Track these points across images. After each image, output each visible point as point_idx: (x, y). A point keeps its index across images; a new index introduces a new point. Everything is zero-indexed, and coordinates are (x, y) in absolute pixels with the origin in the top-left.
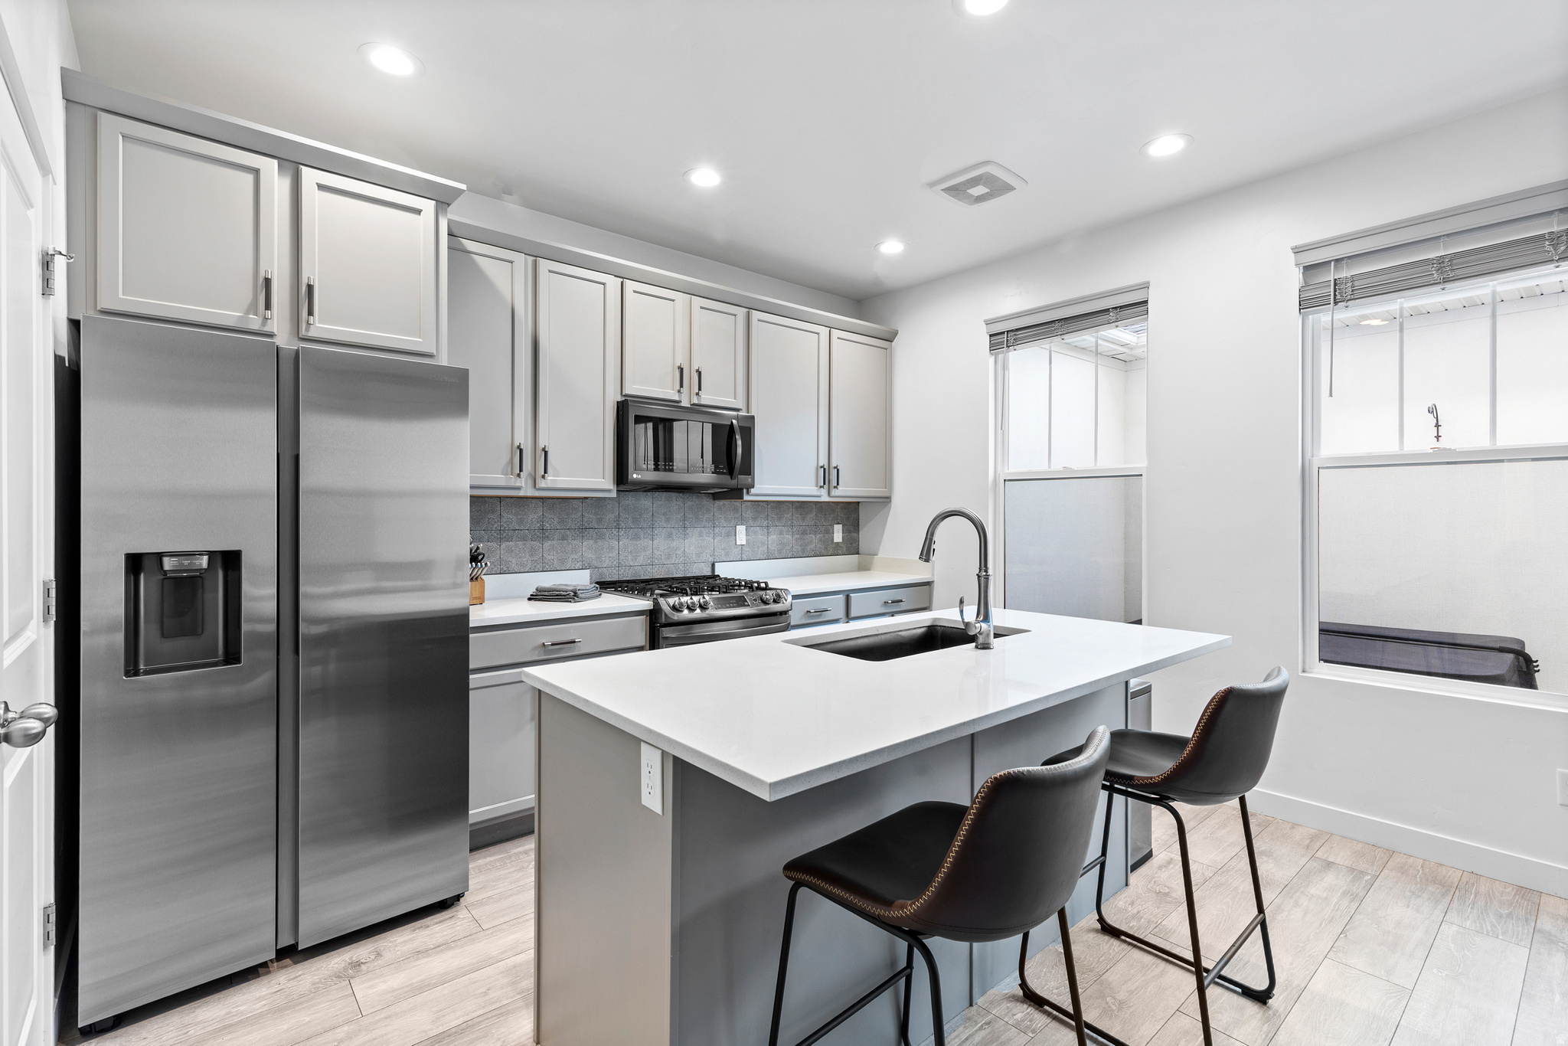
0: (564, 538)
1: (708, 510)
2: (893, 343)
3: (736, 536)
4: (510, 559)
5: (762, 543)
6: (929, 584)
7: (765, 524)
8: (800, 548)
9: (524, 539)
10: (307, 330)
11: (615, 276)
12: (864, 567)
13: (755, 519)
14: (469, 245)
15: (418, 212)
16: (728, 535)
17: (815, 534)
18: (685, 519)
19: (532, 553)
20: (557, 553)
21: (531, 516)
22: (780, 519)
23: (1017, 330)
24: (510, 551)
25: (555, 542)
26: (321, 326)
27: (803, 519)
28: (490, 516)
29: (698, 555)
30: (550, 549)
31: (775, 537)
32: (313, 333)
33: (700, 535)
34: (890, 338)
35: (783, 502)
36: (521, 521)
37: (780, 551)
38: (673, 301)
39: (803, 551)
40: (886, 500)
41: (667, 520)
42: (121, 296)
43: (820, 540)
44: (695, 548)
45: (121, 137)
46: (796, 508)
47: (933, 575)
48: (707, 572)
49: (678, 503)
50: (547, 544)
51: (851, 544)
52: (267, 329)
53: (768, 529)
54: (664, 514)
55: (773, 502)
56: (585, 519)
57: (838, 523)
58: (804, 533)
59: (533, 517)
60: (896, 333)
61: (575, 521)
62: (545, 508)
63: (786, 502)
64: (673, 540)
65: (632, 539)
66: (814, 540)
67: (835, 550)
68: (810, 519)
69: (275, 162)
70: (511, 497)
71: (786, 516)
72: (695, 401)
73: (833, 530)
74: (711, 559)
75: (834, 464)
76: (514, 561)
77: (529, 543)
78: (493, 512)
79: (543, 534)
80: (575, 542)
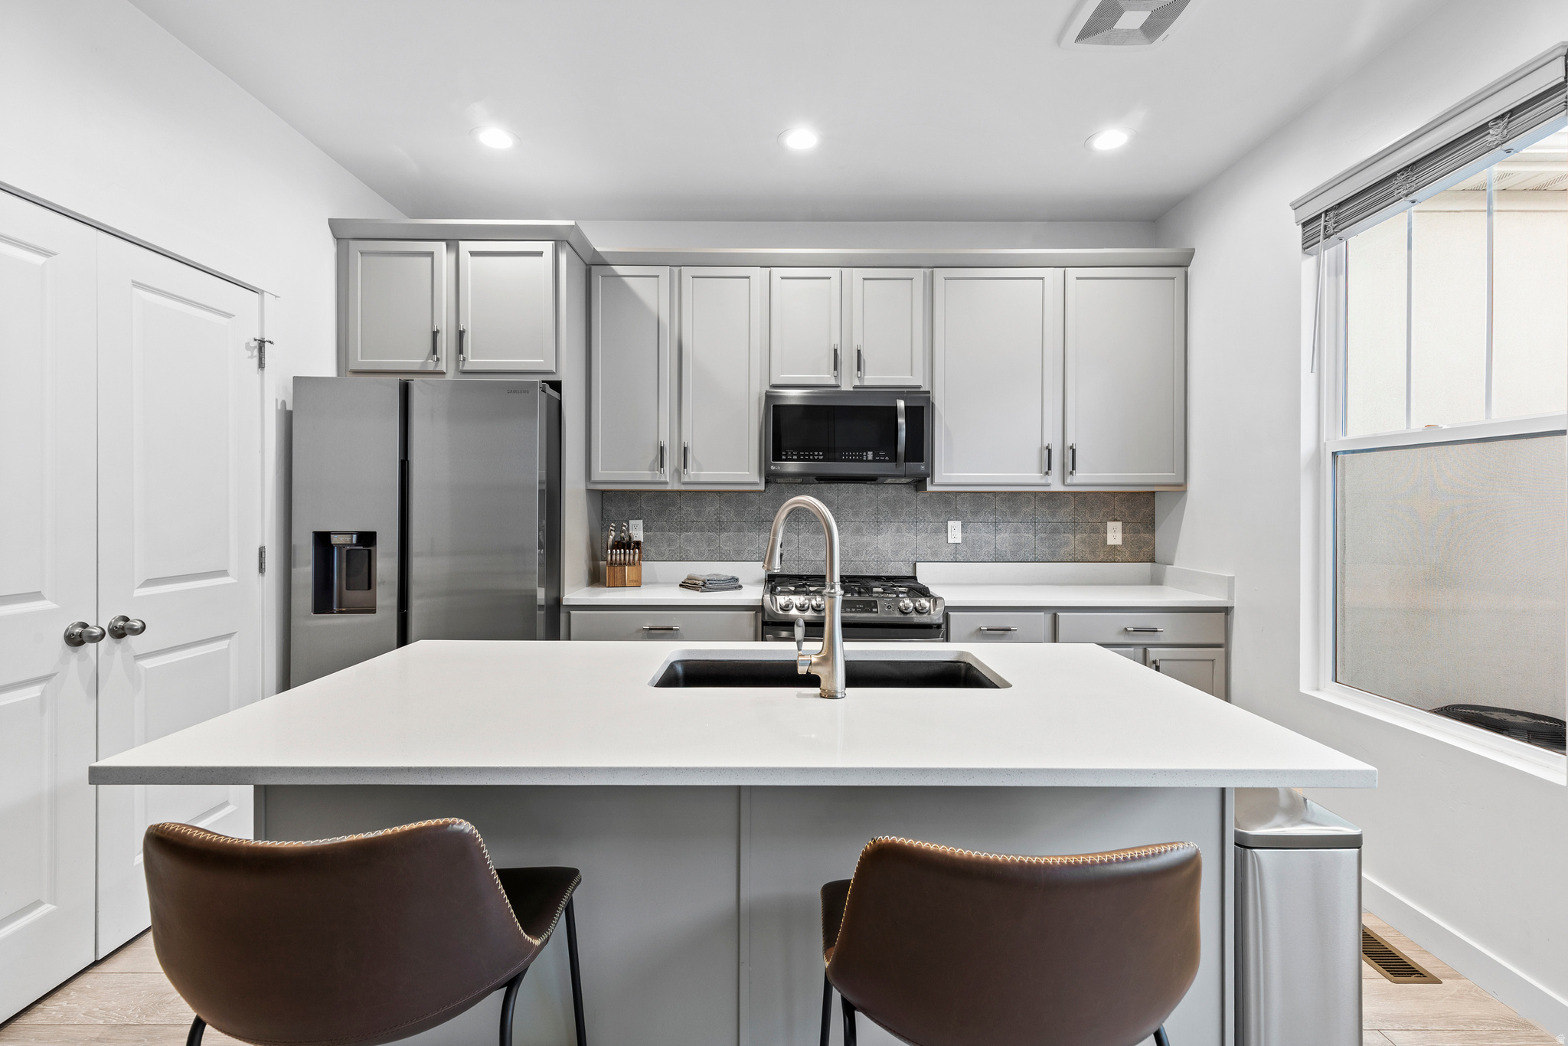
0: (740, 530)
1: (909, 503)
2: (1189, 268)
3: (947, 532)
4: (689, 548)
5: (987, 542)
6: (1227, 611)
7: (991, 518)
8: (1047, 551)
9: (702, 530)
10: (463, 365)
11: (761, 267)
12: (1156, 580)
13: (975, 513)
14: (620, 270)
15: (540, 254)
16: (936, 531)
17: (1074, 532)
18: (878, 512)
19: (710, 541)
20: (733, 544)
21: (708, 509)
22: (1014, 513)
23: (1340, 205)
24: (689, 540)
25: (731, 534)
26: (473, 361)
27: (1053, 515)
28: (671, 508)
29: (896, 553)
30: (725, 540)
31: (1006, 535)
32: (467, 367)
33: (898, 530)
34: (1183, 263)
35: (1019, 493)
36: (699, 514)
37: (1014, 553)
38: (829, 278)
39: (1054, 554)
40: (1179, 489)
41: (856, 514)
42: (360, 360)
43: (1083, 541)
44: (891, 544)
45: (359, 254)
46: (1042, 500)
47: (1231, 597)
48: (906, 571)
49: (870, 495)
50: (724, 535)
51: (1140, 548)
52: (438, 369)
53: (996, 526)
54: (851, 508)
55: (1005, 493)
56: (762, 512)
57: (1115, 520)
58: (1055, 531)
59: (710, 509)
60: (1191, 254)
61: (751, 514)
62: (722, 502)
63: (1025, 492)
64: (863, 535)
65: (814, 533)
66: (1073, 541)
67: (1112, 555)
68: (1065, 514)
69: (444, 244)
70: (690, 491)
71: (1024, 510)
72: (857, 383)
73: (1106, 529)
74: (914, 559)
75: (1069, 443)
76: (692, 550)
77: (707, 534)
78: (674, 505)
79: (720, 526)
80: (751, 534)
